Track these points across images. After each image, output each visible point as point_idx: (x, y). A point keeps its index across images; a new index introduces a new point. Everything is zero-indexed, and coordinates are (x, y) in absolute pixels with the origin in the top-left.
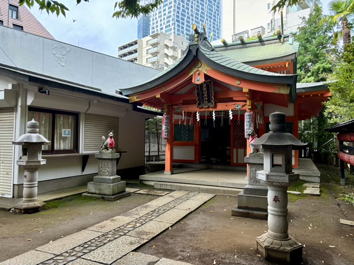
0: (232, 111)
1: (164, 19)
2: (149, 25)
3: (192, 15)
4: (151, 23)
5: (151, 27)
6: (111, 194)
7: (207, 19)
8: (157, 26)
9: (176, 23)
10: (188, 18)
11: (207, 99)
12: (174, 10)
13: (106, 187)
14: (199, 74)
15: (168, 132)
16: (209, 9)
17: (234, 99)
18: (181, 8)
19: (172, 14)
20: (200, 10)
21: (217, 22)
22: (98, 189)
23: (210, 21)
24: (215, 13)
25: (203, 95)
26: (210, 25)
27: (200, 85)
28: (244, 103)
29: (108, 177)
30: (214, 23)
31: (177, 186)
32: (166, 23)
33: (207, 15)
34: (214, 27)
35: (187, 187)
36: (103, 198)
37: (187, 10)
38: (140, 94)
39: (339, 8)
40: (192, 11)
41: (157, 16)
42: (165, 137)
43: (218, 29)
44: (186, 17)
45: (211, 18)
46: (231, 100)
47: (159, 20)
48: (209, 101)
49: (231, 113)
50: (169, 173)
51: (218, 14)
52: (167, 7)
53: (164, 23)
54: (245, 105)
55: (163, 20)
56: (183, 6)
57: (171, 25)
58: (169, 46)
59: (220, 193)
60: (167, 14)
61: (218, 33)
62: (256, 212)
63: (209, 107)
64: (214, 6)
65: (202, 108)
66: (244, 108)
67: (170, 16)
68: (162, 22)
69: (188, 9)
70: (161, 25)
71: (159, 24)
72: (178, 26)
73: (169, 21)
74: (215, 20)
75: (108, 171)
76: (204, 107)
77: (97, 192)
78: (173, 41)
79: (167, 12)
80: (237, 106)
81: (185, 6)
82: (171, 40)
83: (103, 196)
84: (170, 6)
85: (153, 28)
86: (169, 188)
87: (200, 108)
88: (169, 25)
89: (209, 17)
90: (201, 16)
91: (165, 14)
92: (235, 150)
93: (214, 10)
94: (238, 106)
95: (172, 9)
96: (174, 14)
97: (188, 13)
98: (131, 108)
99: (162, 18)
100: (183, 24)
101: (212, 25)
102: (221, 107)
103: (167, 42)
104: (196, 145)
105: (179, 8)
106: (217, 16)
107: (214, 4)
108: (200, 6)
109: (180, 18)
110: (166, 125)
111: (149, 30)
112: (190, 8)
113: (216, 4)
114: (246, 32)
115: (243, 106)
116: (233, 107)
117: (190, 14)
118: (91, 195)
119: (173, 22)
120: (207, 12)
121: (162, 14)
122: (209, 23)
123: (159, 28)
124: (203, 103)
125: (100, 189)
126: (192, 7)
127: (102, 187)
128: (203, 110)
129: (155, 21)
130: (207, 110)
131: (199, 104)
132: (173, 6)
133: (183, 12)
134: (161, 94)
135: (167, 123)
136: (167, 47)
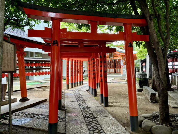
17: (118, 56)
48: (112, 57)
92: (117, 69)
94: (119, 58)
102: (115, 58)
128: (110, 59)
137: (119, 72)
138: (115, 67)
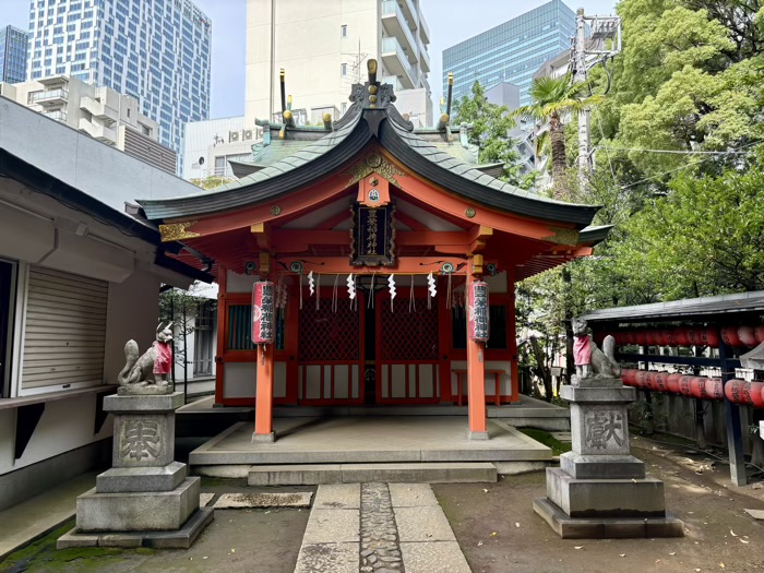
0: (434, 276)
1: (69, 49)
2: (26, 55)
3: (144, 55)
4: (31, 51)
5: (29, 62)
6: (176, 526)
7: (179, 71)
8: (48, 62)
9: (102, 65)
10: (133, 57)
11: (374, 245)
12: (98, 34)
13: (156, 503)
14: (375, 183)
15: (269, 326)
16: (185, 50)
17: (437, 249)
18: (116, 33)
19: (91, 40)
20: (164, 48)
21: (203, 82)
22: (121, 516)
23: (187, 77)
24: (198, 60)
25: (367, 234)
26: (187, 85)
27: (377, 209)
28: (461, 261)
29: (156, 471)
30: (195, 83)
31: (319, 473)
32: (73, 58)
33: (179, 62)
34: (194, 91)
35: (348, 473)
36: (147, 543)
37: (129, 40)
38: (199, 220)
39: (548, 93)
40: (143, 45)
41: (50, 38)
42: (264, 339)
43: (203, 97)
44: (129, 55)
45: (189, 70)
46: (430, 252)
47: (55, 48)
48: (380, 250)
49: (431, 281)
50: (270, 437)
51: (205, 65)
52: (78, 23)
53: (68, 58)
54: (464, 264)
55: (65, 50)
56: (121, 29)
57: (87, 66)
58: (95, 114)
59: (437, 479)
60: (77, 37)
61: (204, 106)
62: (619, 523)
63: (380, 265)
64: (195, 46)
65: (364, 265)
66: (461, 272)
67: (86, 45)
68: (64, 55)
69: (133, 38)
70: (59, 60)
71: (54, 57)
72: (107, 71)
73: (83, 56)
74: (196, 75)
75: (152, 451)
76: (368, 264)
77: (119, 524)
78: (103, 102)
79: (77, 33)
80: (446, 267)
81: (127, 30)
82: (98, 100)
83: (147, 537)
84: (86, 20)
85: (37, 64)
86: (294, 480)
87: (357, 267)
88: (83, 66)
89: (185, 66)
90: (164, 60)
91: (71, 38)
92: (385, 368)
93: (195, 55)
94: (448, 267)
95: (92, 30)
96: (96, 43)
97: (133, 47)
98: (152, 257)
99: (65, 45)
100: (120, 69)
101: (191, 85)
102: (409, 266)
103: (87, 104)
104: (292, 358)
105: (110, 32)
106: (202, 68)
107: (197, 42)
108: (164, 38)
109: (112, 54)
110: (265, 308)
111: (25, 68)
112: (138, 38)
113: (200, 42)
114: (303, 112)
115: (459, 266)
116: (436, 268)
117: (137, 51)
118: (95, 538)
119: (94, 60)
120: (180, 55)
121: (65, 35)
122: (183, 80)
123: (53, 67)
124: (365, 254)
125: (131, 515)
126: (143, 35)
127: (139, 507)
128: (364, 271)
129: (43, 49)
130: (374, 272)
131: (355, 256)
132: (94, 24)
133: (119, 43)
134: (265, 223)
135: (268, 301)
136: (88, 115)
137: (399, 392)
138: (370, 354)
